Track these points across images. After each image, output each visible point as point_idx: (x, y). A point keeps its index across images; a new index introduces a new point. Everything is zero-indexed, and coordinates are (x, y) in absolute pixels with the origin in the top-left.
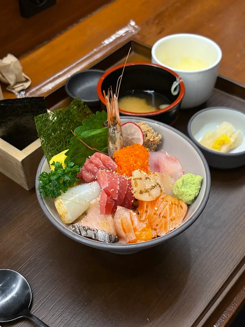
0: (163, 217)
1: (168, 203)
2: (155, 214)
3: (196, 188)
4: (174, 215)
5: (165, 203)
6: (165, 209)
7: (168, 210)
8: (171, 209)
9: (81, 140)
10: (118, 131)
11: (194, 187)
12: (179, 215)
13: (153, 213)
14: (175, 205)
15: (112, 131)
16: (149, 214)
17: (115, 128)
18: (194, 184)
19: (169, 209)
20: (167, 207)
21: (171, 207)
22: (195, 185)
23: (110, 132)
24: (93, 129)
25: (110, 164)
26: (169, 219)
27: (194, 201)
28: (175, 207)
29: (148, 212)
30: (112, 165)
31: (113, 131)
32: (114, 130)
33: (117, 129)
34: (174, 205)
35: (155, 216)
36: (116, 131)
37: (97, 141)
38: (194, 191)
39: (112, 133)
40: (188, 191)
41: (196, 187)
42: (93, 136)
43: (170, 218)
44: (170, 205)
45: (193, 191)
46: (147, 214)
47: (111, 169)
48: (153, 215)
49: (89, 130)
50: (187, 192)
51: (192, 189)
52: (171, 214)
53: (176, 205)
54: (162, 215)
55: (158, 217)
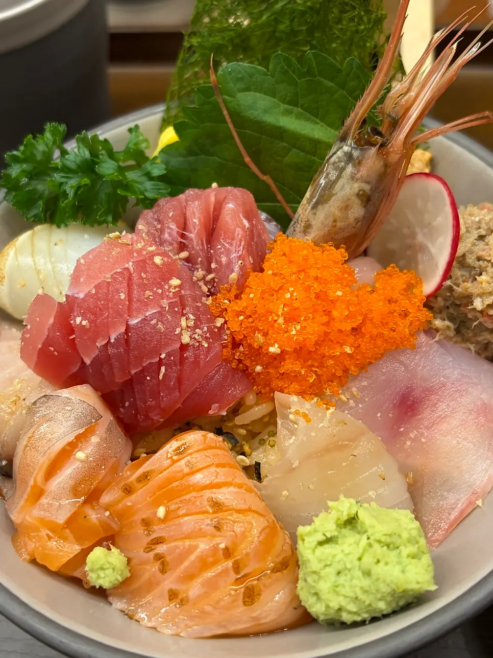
0: (159, 557)
1: (214, 536)
2: (146, 523)
3: (362, 597)
4: (194, 590)
5: (206, 523)
6: (187, 543)
7: (192, 557)
8: (204, 564)
9: (225, 112)
10: (358, 176)
11: (355, 582)
12: (208, 608)
13: (143, 517)
14: (237, 568)
15: (339, 158)
16: (129, 504)
17: (356, 154)
18: (367, 573)
19: (197, 557)
20: (203, 546)
21: (211, 559)
22: (366, 583)
23: (331, 157)
24: (302, 107)
25: (222, 253)
26: (169, 582)
27: (338, 625)
28: (225, 572)
29: (133, 497)
30: (224, 260)
31: (341, 162)
32: (349, 157)
33: (360, 163)
34: (230, 563)
35: (140, 530)
36: (350, 169)
37: (287, 159)
38: (341, 598)
39: (334, 163)
40: (322, 573)
41: (365, 592)
42: (280, 133)
43: (174, 587)
44: (215, 548)
45: (337, 593)
46: (123, 498)
47: (216, 270)
48: (140, 521)
49: (284, 103)
50: (314, 572)
51: (344, 586)
52: (189, 577)
53: (237, 573)
54: (161, 549)
55: (145, 545)
